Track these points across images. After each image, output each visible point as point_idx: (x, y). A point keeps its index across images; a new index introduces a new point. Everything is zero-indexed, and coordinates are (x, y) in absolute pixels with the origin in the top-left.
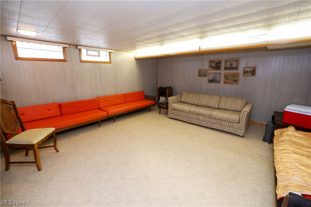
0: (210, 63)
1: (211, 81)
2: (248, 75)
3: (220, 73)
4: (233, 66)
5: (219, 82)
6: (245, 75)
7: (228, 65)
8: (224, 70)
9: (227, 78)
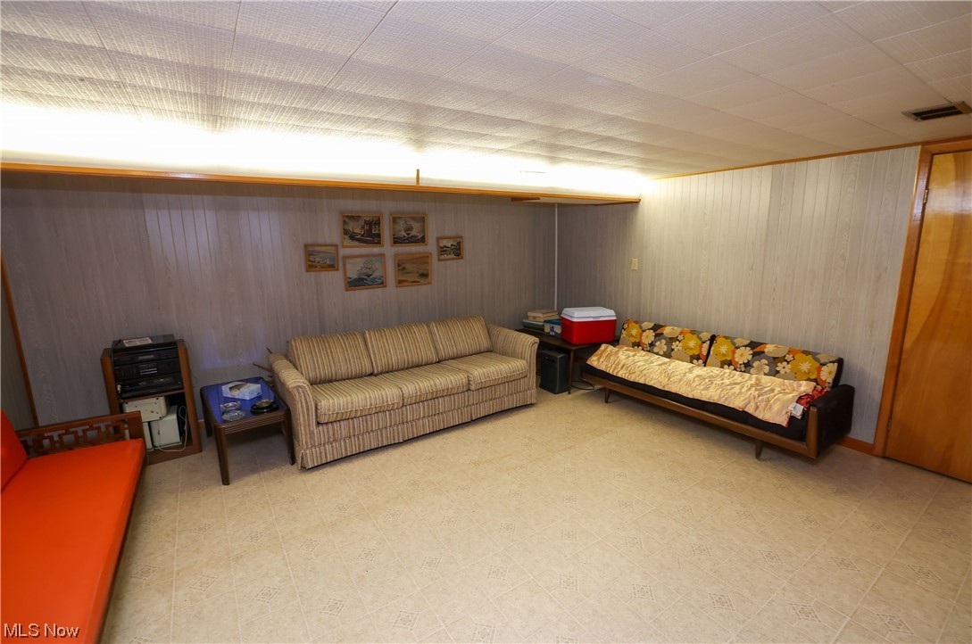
0: (345, 222)
1: (356, 283)
2: (449, 257)
3: (382, 255)
4: (414, 233)
5: (383, 284)
6: (442, 257)
7: (400, 231)
8: (392, 246)
9: (404, 268)
